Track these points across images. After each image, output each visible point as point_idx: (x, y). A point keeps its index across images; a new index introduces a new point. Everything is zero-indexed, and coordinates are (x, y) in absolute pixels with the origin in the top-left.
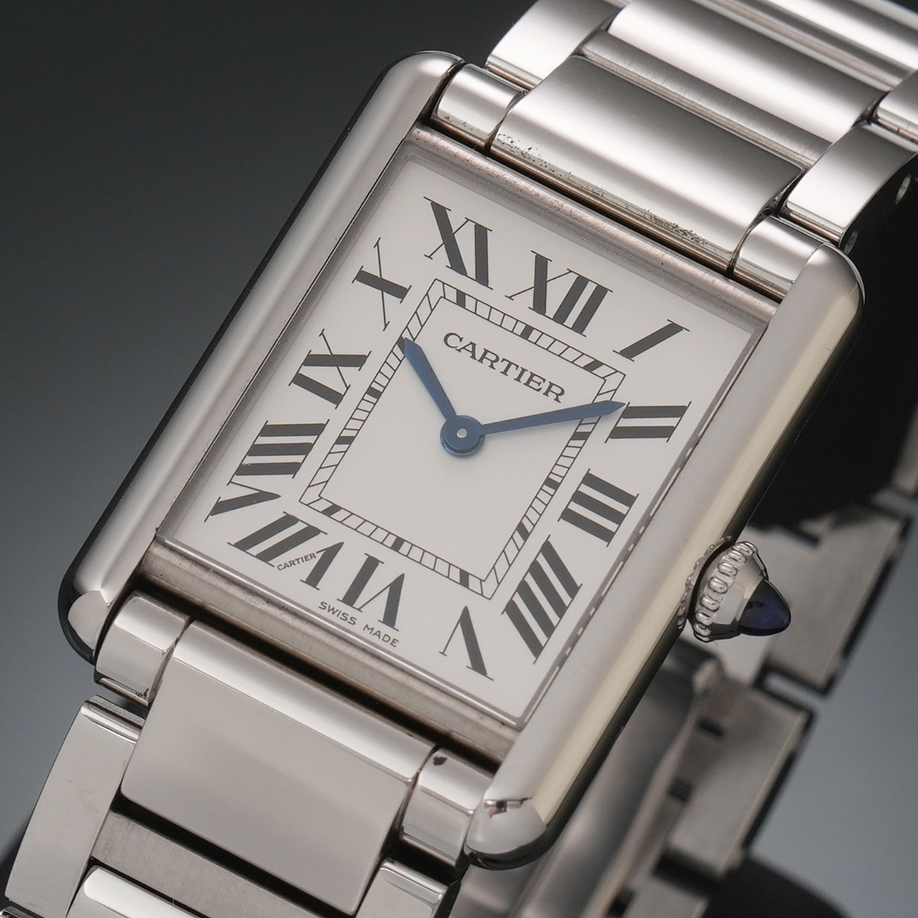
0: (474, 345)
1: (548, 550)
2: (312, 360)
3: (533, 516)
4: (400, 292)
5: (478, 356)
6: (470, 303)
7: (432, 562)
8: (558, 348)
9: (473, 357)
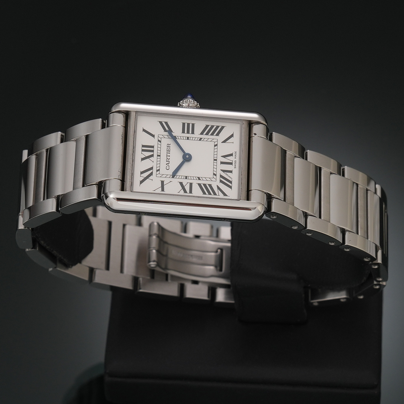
0: (166, 164)
1: (202, 133)
2: (185, 192)
3: (196, 139)
4: (162, 182)
5: (168, 162)
6: (158, 169)
7: (215, 153)
8: (159, 149)
9: (169, 163)
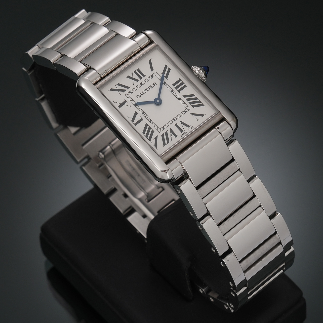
0: (140, 94)
1: (184, 96)
2: (133, 121)
3: (177, 96)
4: (125, 102)
6: (132, 91)
8: (146, 81)
9: (143, 95)
